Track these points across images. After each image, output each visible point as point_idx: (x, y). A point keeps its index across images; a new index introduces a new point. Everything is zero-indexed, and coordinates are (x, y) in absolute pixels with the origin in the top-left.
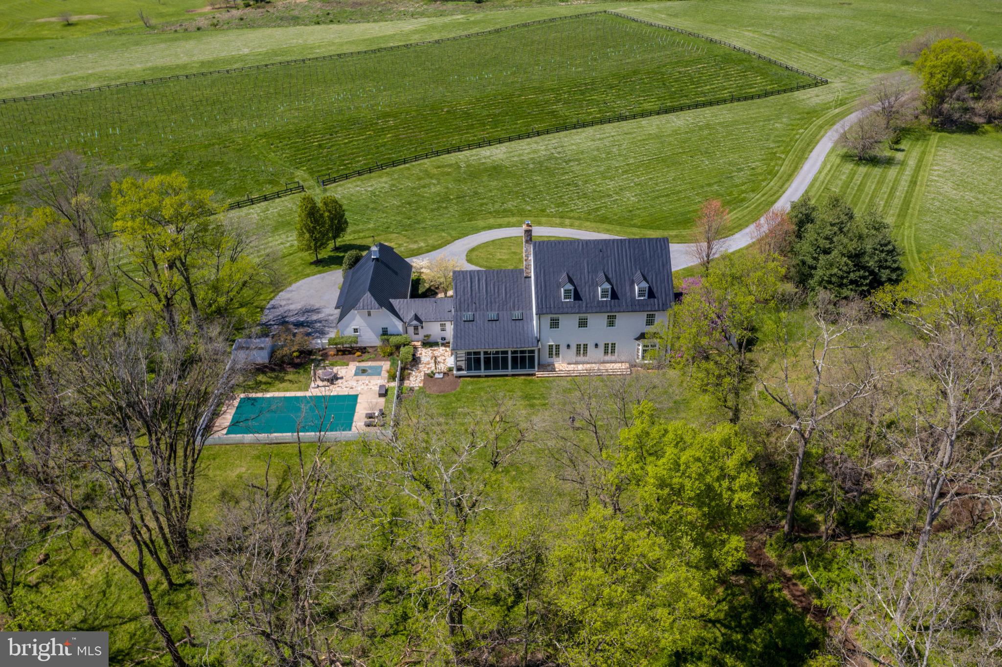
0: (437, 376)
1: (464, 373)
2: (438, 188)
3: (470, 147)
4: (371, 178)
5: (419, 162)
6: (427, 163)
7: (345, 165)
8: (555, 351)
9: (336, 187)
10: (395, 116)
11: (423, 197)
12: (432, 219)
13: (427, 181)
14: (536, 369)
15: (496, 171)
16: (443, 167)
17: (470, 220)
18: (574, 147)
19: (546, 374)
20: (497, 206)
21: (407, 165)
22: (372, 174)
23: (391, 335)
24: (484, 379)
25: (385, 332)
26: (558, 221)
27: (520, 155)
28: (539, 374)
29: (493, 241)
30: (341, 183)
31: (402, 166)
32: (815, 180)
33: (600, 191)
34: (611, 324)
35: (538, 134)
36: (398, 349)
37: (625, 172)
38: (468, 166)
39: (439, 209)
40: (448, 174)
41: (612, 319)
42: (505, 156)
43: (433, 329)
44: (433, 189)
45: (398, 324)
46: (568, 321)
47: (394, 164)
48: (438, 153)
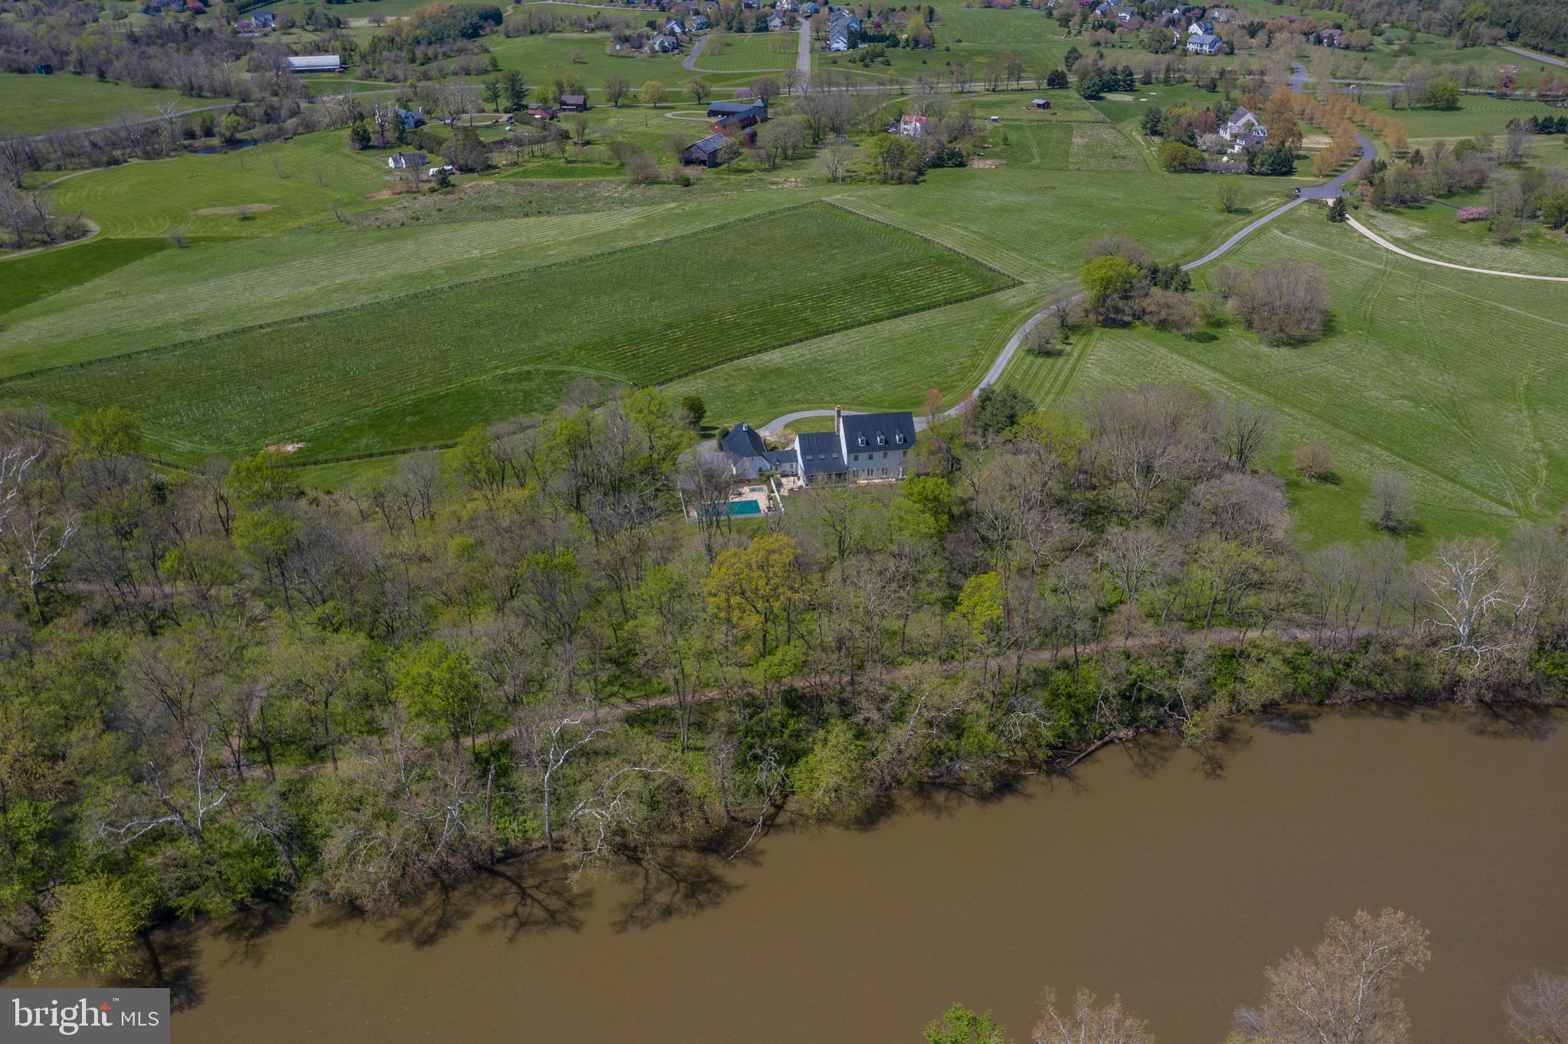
0: (794, 489)
2: (743, 386)
3: (753, 353)
8: (856, 473)
9: (668, 389)
13: (732, 381)
14: (848, 483)
15: (779, 372)
17: (775, 407)
19: (852, 485)
20: (790, 397)
23: (764, 471)
25: (760, 470)
27: (792, 358)
28: (849, 485)
32: (1004, 370)
33: (857, 384)
34: (885, 457)
35: (800, 341)
36: (768, 478)
37: (872, 369)
38: (758, 369)
39: (750, 400)
40: (746, 375)
41: (885, 454)
42: (781, 360)
43: (787, 467)
44: (740, 387)
45: (768, 466)
46: (864, 456)
47: (703, 369)
48: (731, 360)
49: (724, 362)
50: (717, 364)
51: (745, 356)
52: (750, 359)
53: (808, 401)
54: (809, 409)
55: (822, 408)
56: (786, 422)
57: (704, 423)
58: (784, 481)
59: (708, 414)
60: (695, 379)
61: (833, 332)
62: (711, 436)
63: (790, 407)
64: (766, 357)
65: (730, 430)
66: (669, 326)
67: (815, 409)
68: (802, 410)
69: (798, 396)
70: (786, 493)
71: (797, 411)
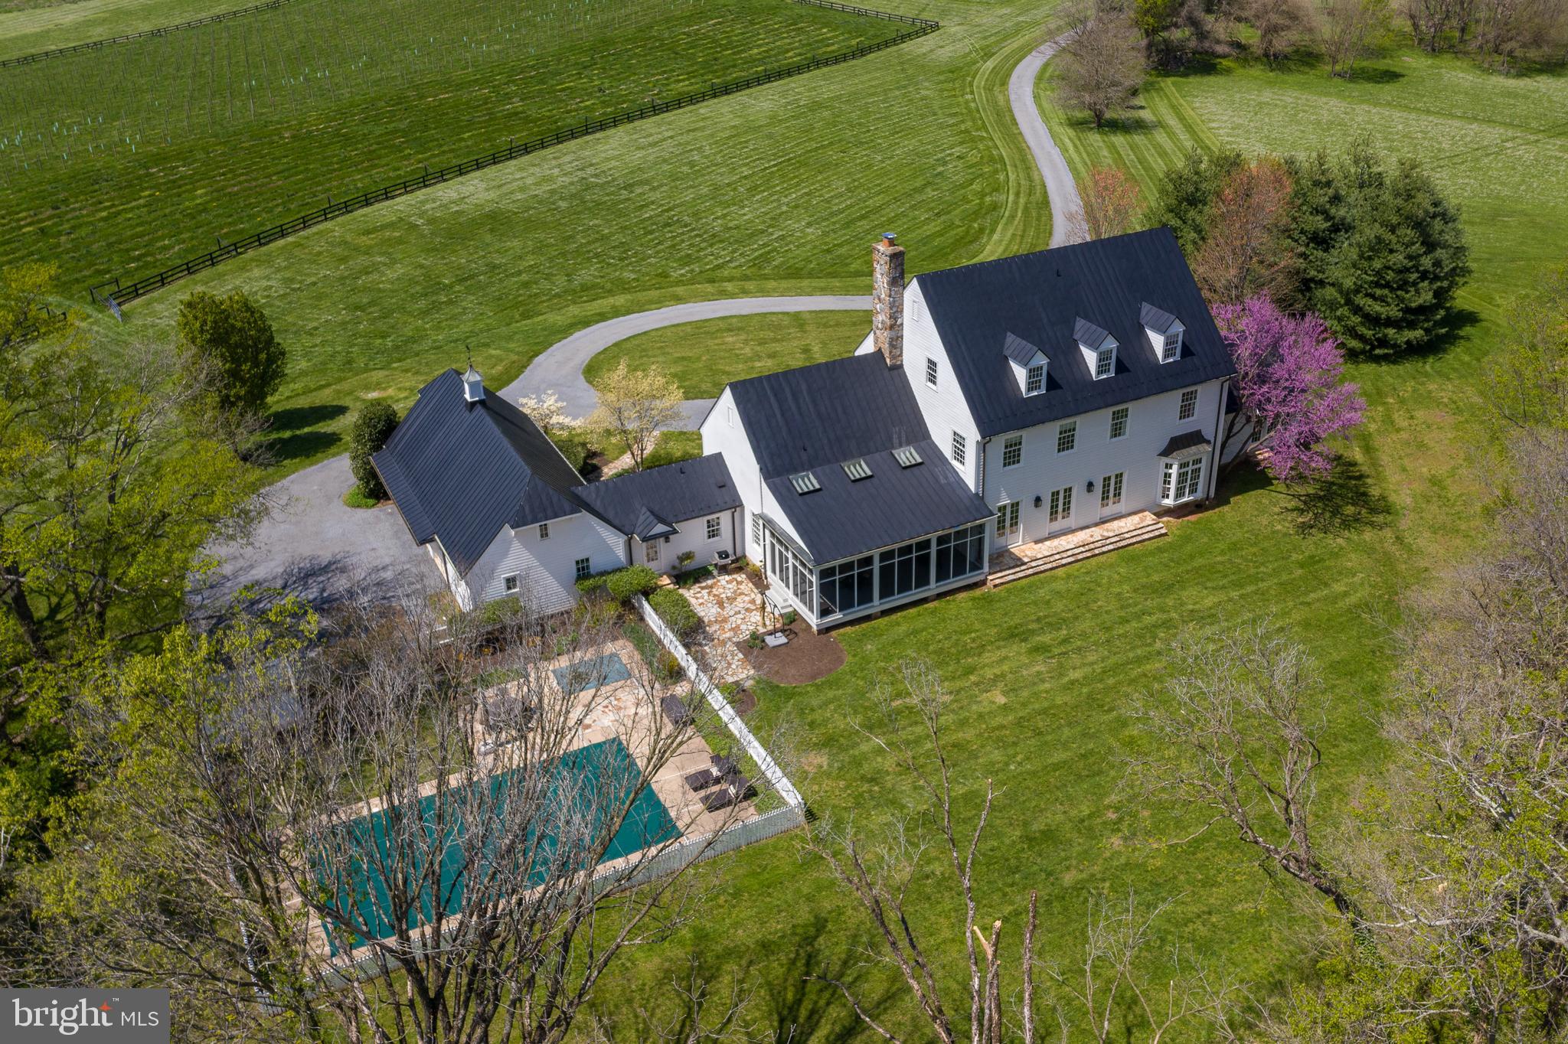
0: (771, 641)
1: (837, 616)
2: (400, 270)
3: (406, 187)
4: (221, 275)
5: (314, 229)
6: (336, 227)
7: (137, 259)
8: (1010, 518)
9: (148, 304)
10: (185, 156)
11: (380, 290)
12: (438, 328)
13: (362, 261)
14: (986, 569)
15: (496, 221)
16: (375, 230)
17: (526, 316)
18: (614, 163)
19: (1008, 575)
20: (561, 281)
21: (290, 239)
22: (221, 268)
23: (602, 574)
24: (882, 622)
25: (583, 571)
26: (709, 288)
27: (522, 189)
28: (994, 579)
29: (616, 345)
30: (155, 294)
31: (281, 242)
33: (737, 227)
34: (1117, 431)
35: (527, 150)
36: (627, 604)
37: (753, 190)
38: (431, 221)
39: (436, 306)
40: (400, 241)
41: (1119, 418)
42: (493, 195)
43: (693, 536)
44: (391, 274)
45: (616, 543)
46: (1039, 440)
47: (261, 239)
48: (347, 208)
49: (326, 215)
50: (306, 223)
51: (387, 195)
52: (402, 203)
53: (623, 287)
54: (640, 307)
55: (679, 300)
56: (585, 356)
57: (279, 400)
58: (699, 599)
59: (296, 364)
60: (243, 269)
61: (602, 126)
62: (328, 442)
63: (574, 310)
64: (448, 193)
65: (401, 408)
66: (160, 159)
67: (659, 303)
68: (617, 312)
69: (588, 274)
70: (741, 672)
71: (602, 317)
